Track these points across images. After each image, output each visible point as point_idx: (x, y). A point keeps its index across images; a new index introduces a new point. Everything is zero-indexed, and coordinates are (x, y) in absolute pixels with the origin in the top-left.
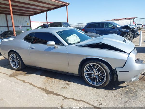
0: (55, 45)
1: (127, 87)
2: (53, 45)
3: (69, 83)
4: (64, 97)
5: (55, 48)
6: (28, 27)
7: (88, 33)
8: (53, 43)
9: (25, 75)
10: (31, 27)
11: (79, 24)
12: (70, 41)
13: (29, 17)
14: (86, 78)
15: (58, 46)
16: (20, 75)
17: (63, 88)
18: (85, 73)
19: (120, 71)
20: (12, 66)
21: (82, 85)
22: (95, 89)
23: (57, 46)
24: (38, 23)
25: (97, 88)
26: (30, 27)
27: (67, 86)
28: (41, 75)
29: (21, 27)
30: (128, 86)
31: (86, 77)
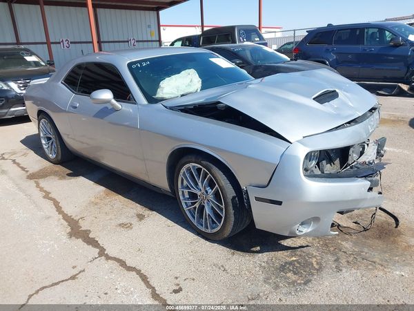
0: (114, 101)
1: (302, 251)
2: (108, 102)
3: (147, 212)
4: (102, 253)
5: (115, 110)
6: (152, 41)
7: (299, 61)
8: (106, 95)
9: (62, 178)
10: (160, 41)
11: (294, 30)
12: (162, 90)
13: (155, 12)
14: (184, 206)
15: (122, 103)
16: (53, 177)
17: (120, 225)
18: (183, 192)
19: (257, 199)
20: (46, 150)
21: (176, 223)
22: (202, 241)
23: (118, 105)
24: (194, 28)
25: (207, 239)
26: (158, 43)
27: (135, 221)
28: (99, 182)
29: (133, 42)
30: (308, 246)
31: (186, 203)
